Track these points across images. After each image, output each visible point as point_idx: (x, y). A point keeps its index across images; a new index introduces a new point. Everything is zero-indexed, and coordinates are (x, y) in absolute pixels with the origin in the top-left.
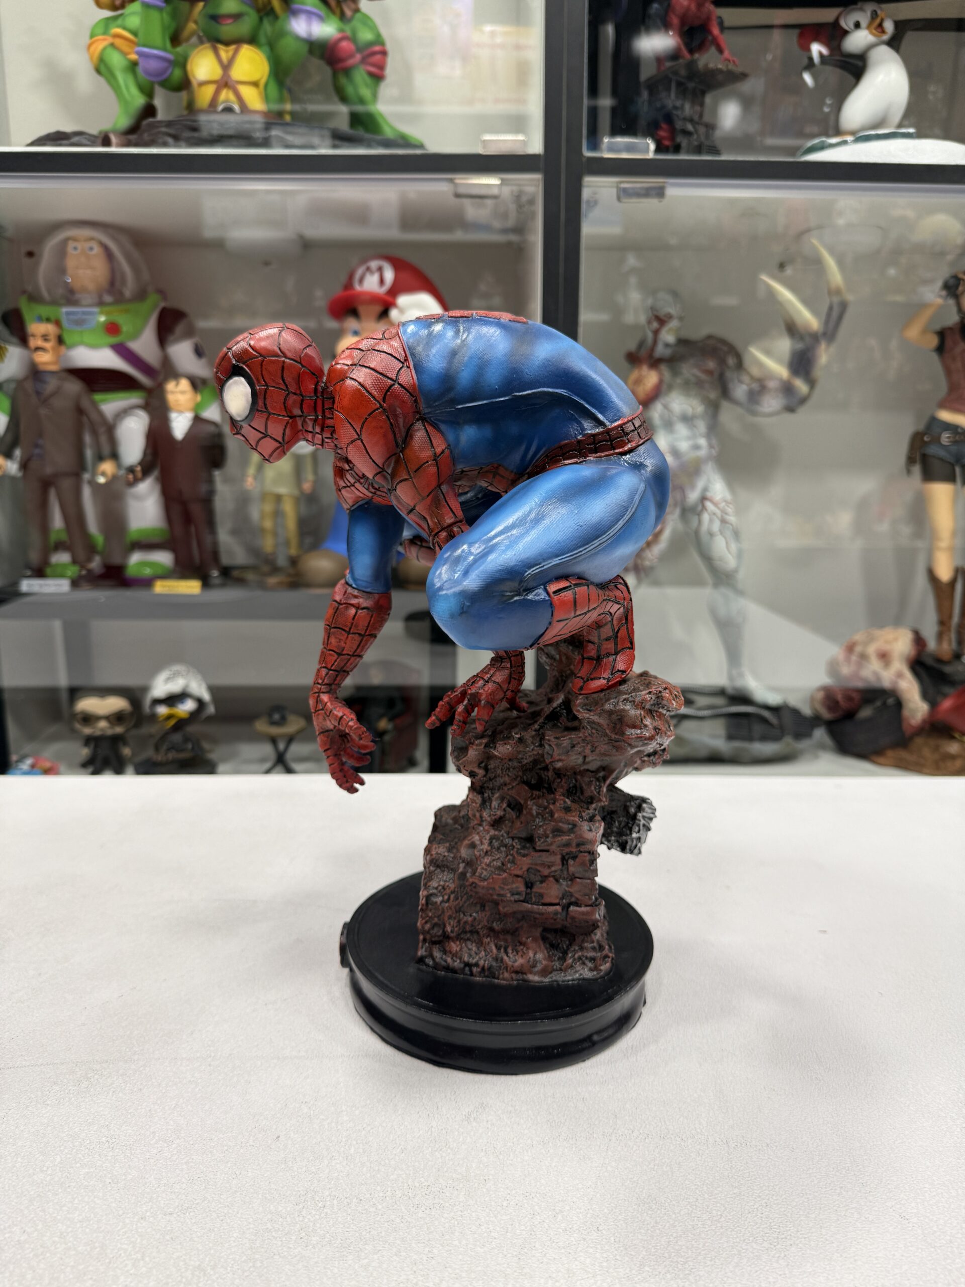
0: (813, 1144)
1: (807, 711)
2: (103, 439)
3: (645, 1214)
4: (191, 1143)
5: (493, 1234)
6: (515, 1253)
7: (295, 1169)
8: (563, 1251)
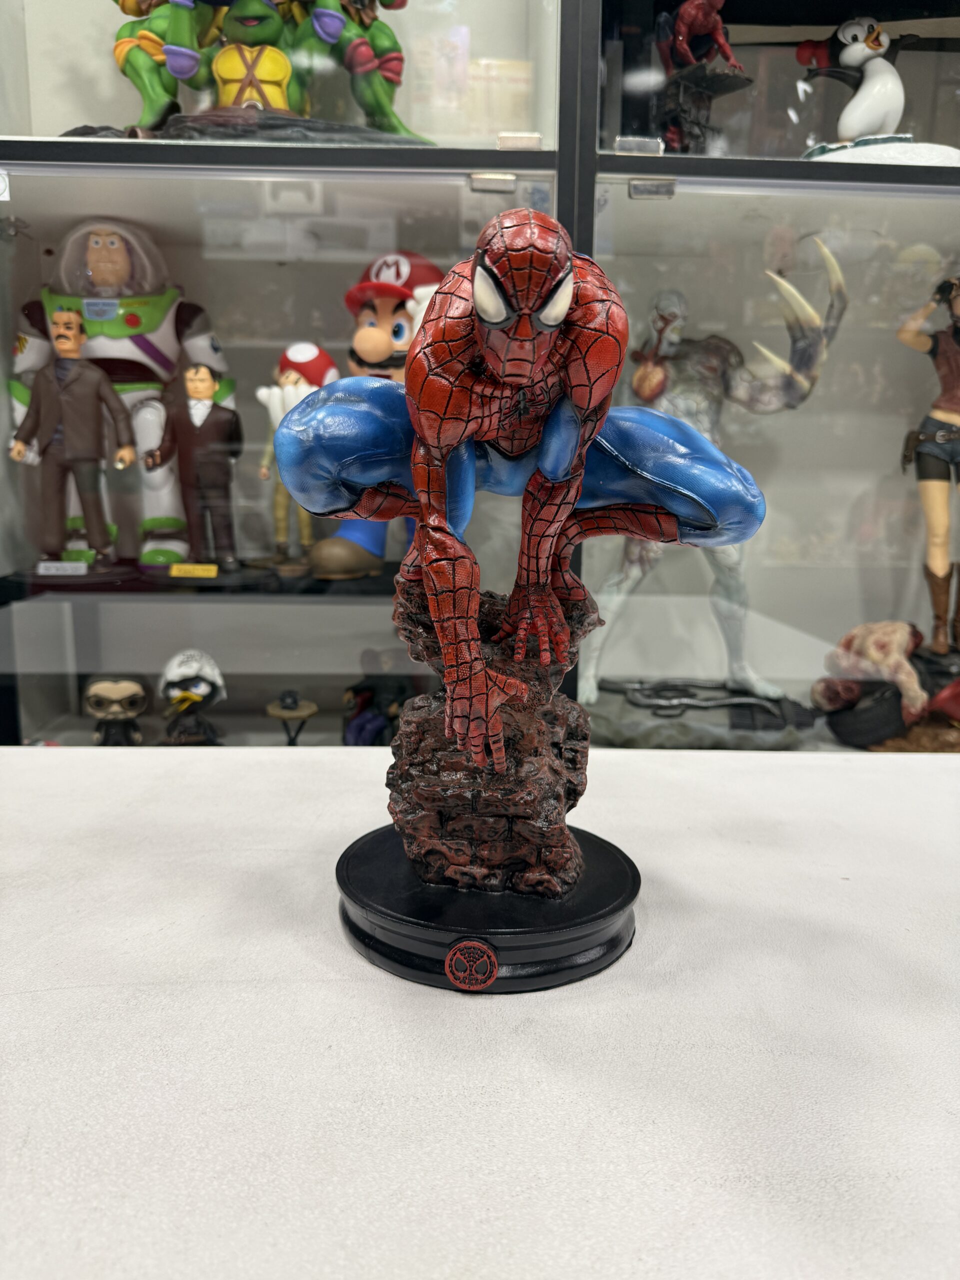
0: (855, 1052)
1: (808, 704)
2: (122, 426)
3: (698, 1110)
4: (245, 1051)
5: (551, 1126)
6: (575, 1142)
7: (350, 1073)
8: (622, 1140)
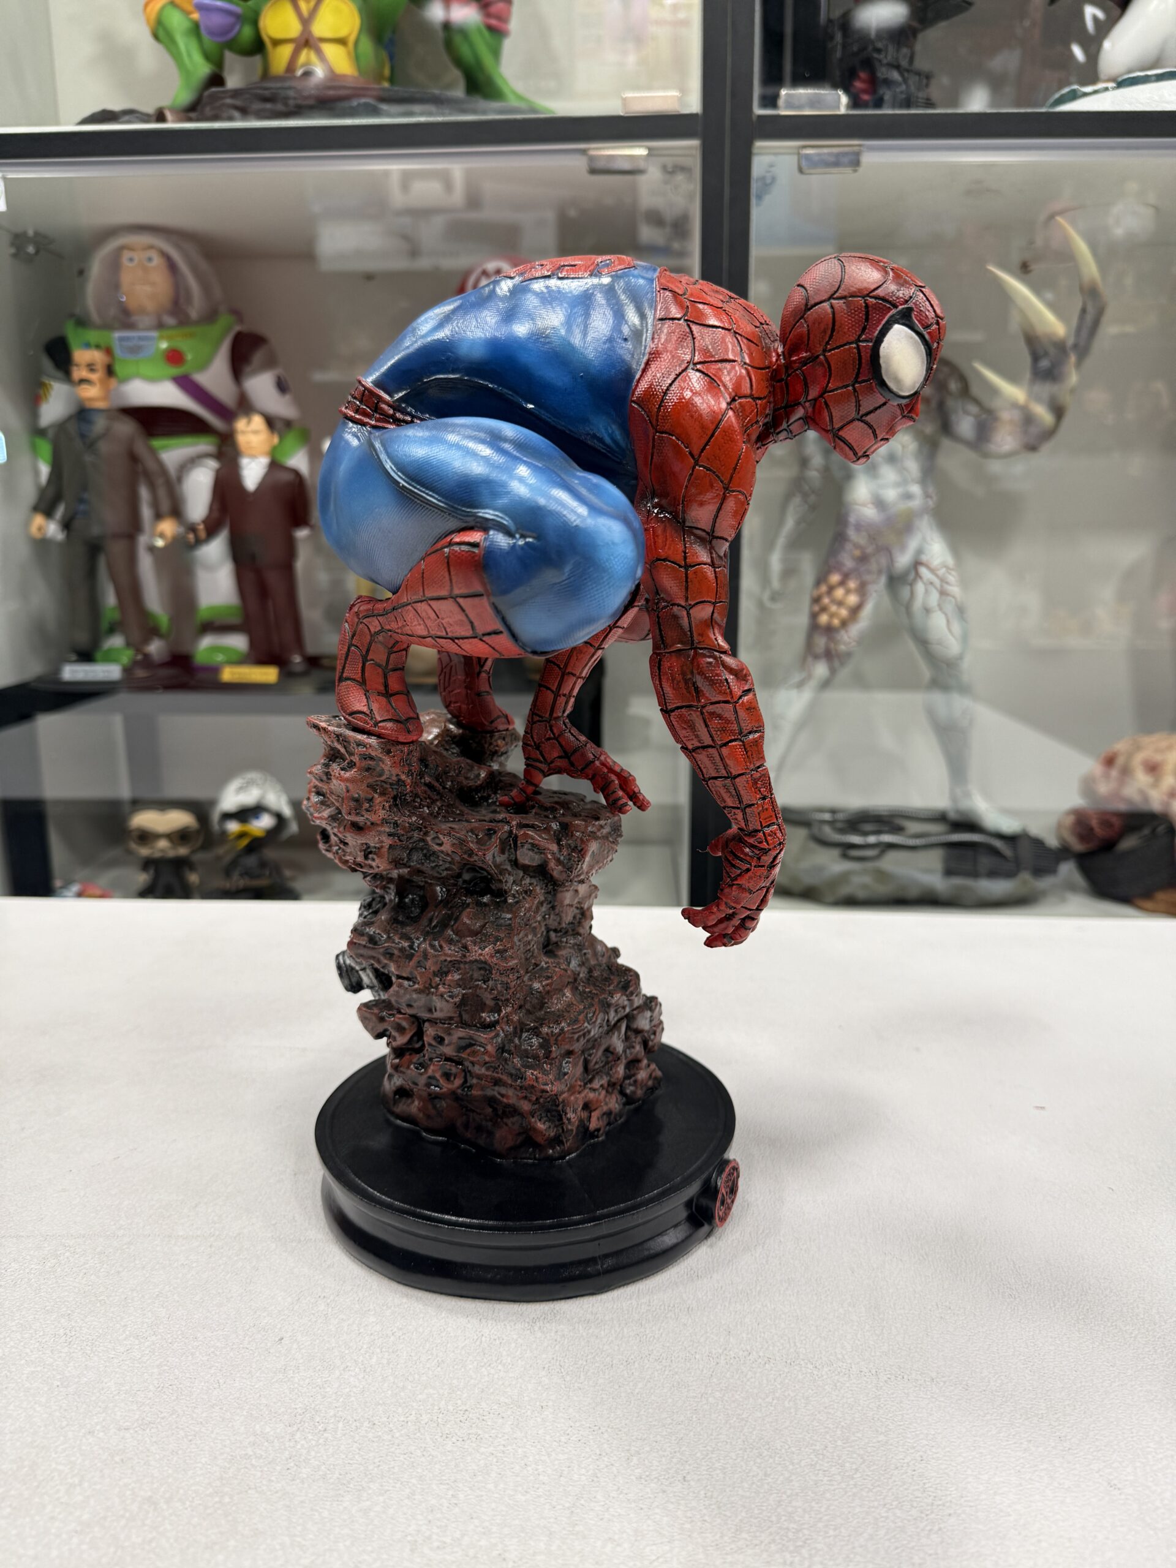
0: (995, 1381)
1: (1052, 842)
2: (162, 492)
3: (752, 1463)
4: (170, 1341)
5: (541, 1477)
6: (567, 1505)
7: (296, 1380)
8: (633, 1505)
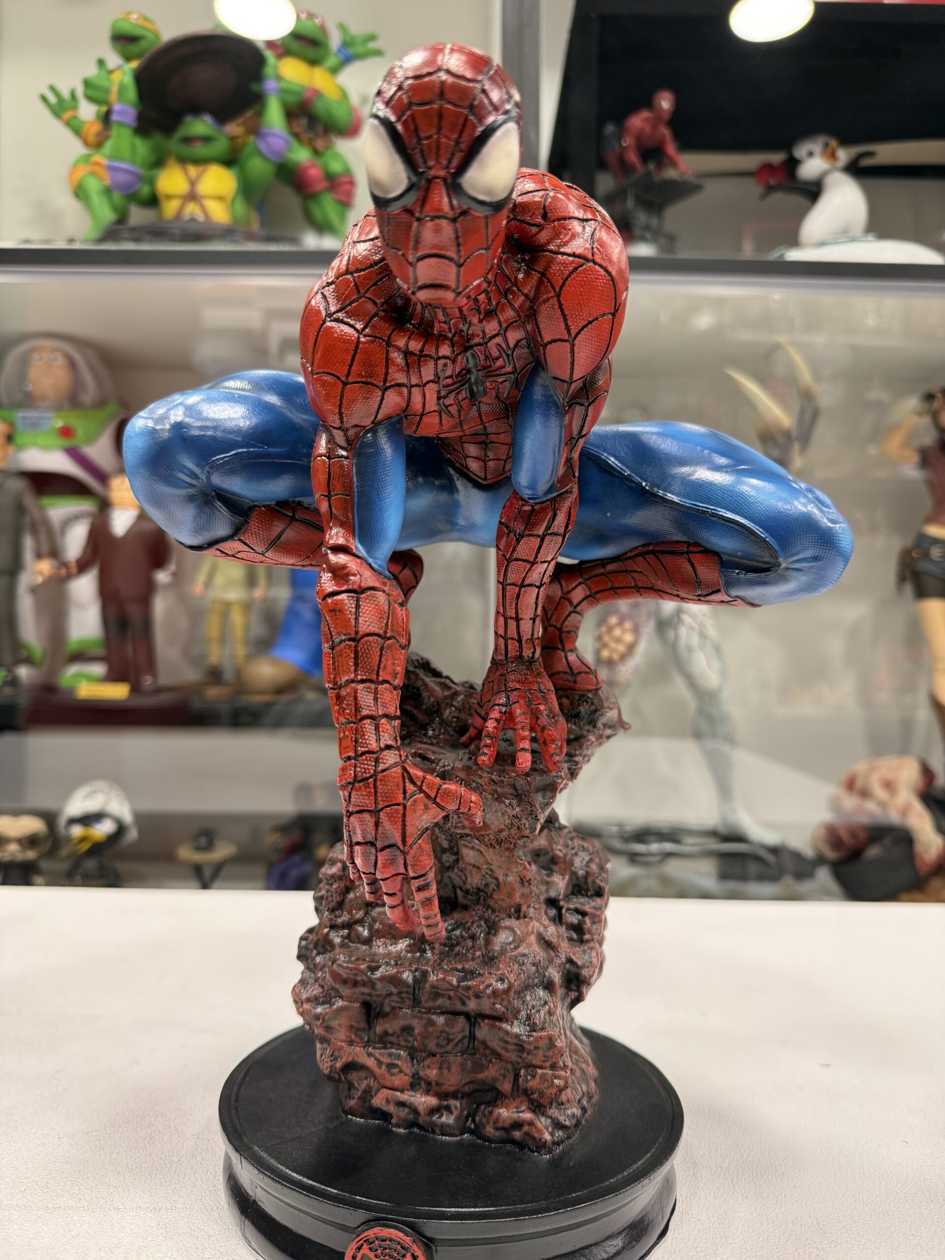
1: (808, 852)
2: (43, 537)
